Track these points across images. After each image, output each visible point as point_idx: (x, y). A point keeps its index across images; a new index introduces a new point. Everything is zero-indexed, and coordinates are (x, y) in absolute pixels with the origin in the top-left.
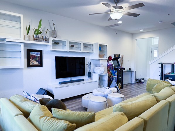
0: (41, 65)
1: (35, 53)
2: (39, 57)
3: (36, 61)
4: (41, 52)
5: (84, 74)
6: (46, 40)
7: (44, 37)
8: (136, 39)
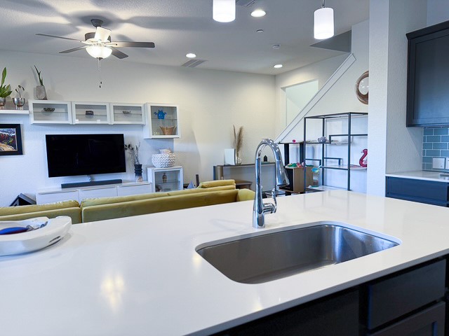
0: (19, 151)
1: (5, 130)
2: (13, 137)
3: (9, 144)
4: (17, 127)
5: (123, 169)
6: (21, 104)
7: (16, 100)
8: (284, 89)
